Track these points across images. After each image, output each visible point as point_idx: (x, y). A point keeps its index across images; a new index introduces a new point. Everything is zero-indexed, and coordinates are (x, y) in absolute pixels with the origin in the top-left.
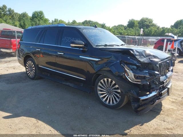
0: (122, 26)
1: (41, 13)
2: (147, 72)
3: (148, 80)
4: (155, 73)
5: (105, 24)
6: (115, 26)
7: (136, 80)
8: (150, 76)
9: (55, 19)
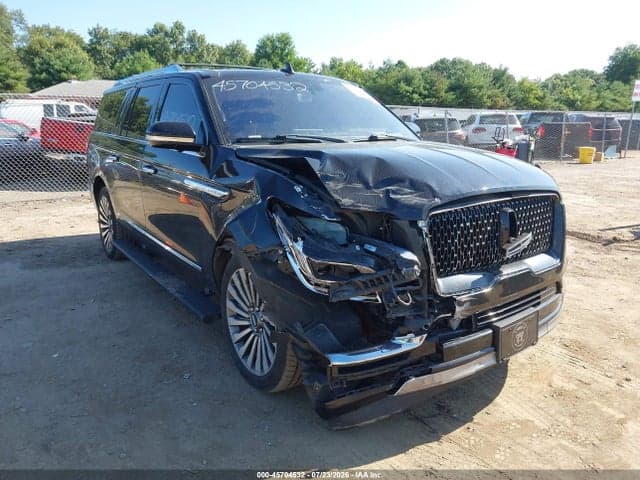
0: (586, 74)
1: (285, 41)
2: (373, 249)
3: (362, 286)
4: (398, 256)
5: (506, 70)
6: (557, 77)
7: (317, 281)
8: (377, 270)
9: (334, 60)
